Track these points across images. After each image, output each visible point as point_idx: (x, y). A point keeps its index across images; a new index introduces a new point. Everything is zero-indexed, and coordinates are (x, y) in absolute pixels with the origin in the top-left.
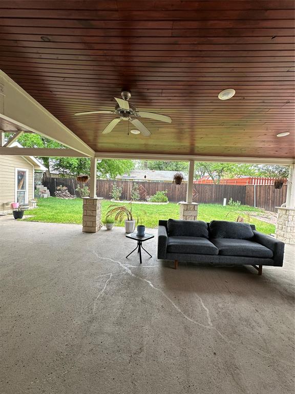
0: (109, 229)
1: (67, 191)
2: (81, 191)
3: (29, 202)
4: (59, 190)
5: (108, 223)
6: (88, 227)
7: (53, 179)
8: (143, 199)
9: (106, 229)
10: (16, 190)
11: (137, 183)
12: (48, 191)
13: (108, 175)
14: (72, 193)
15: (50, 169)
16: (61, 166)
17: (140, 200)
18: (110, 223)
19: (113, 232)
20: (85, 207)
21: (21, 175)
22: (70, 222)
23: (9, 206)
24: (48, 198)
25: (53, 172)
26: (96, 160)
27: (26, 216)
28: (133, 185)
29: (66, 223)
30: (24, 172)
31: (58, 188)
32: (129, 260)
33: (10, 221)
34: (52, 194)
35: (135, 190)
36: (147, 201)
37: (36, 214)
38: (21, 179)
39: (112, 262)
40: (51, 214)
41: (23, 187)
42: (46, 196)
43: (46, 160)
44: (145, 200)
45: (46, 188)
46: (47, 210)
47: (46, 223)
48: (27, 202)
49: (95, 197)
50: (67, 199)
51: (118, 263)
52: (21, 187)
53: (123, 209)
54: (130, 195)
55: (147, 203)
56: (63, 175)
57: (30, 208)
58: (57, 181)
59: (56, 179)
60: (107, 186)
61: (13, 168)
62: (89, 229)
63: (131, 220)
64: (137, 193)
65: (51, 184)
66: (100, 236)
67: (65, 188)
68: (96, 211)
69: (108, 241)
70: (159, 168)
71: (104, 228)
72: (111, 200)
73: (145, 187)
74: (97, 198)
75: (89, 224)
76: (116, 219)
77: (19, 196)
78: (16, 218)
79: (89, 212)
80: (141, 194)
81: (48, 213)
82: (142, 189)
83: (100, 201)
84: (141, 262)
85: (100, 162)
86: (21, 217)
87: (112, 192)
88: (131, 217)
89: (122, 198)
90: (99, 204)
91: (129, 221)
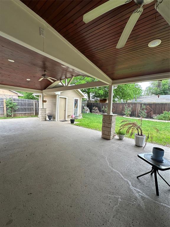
0: (120, 139)
1: (98, 110)
2: (105, 110)
3: (79, 115)
4: (94, 109)
5: (120, 134)
6: (105, 134)
7: (91, 103)
8: (149, 116)
9: (118, 138)
10: (74, 109)
11: (145, 104)
12: (89, 110)
13: (122, 100)
14: (100, 111)
15: (91, 98)
16: (95, 96)
17: (147, 117)
18: (122, 134)
19: (123, 142)
20: (104, 121)
21: (76, 101)
22: (96, 129)
23: (71, 117)
24: (88, 113)
25: (92, 100)
26: (113, 86)
27: (76, 122)
28: (141, 107)
29: (93, 129)
30: (77, 100)
31: (94, 108)
32: (140, 182)
33: (68, 125)
34: (91, 111)
35: (143, 109)
36: (153, 119)
37: (80, 122)
38: (76, 103)
39: (122, 178)
40: (87, 122)
41: (77, 108)
42: (88, 112)
43: (88, 93)
44: (151, 118)
45: (88, 108)
46: (86, 120)
47: (83, 128)
48: (78, 115)
49: (111, 114)
50: (97, 114)
51: (128, 183)
52: (76, 107)
53: (134, 125)
54: (138, 113)
55: (153, 120)
56: (96, 101)
57: (79, 118)
58: (94, 104)
59: (93, 103)
60: (121, 107)
61: (73, 98)
62: (106, 137)
63: (141, 135)
64: (144, 112)
65: (90, 106)
66: (114, 143)
67: (97, 108)
68: (111, 124)
69: (119, 150)
70: (164, 93)
71: (117, 137)
72: (124, 116)
73: (151, 107)
74: (112, 115)
75: (106, 133)
76: (128, 132)
77: (75, 112)
78: (71, 123)
79: (107, 125)
80: (147, 113)
81: (86, 121)
82: (149, 108)
83: (115, 117)
84: (158, 194)
85: (116, 88)
86: (73, 123)
87: (124, 111)
88: (141, 133)
89: (131, 115)
90: (113, 119)
91: (139, 136)
